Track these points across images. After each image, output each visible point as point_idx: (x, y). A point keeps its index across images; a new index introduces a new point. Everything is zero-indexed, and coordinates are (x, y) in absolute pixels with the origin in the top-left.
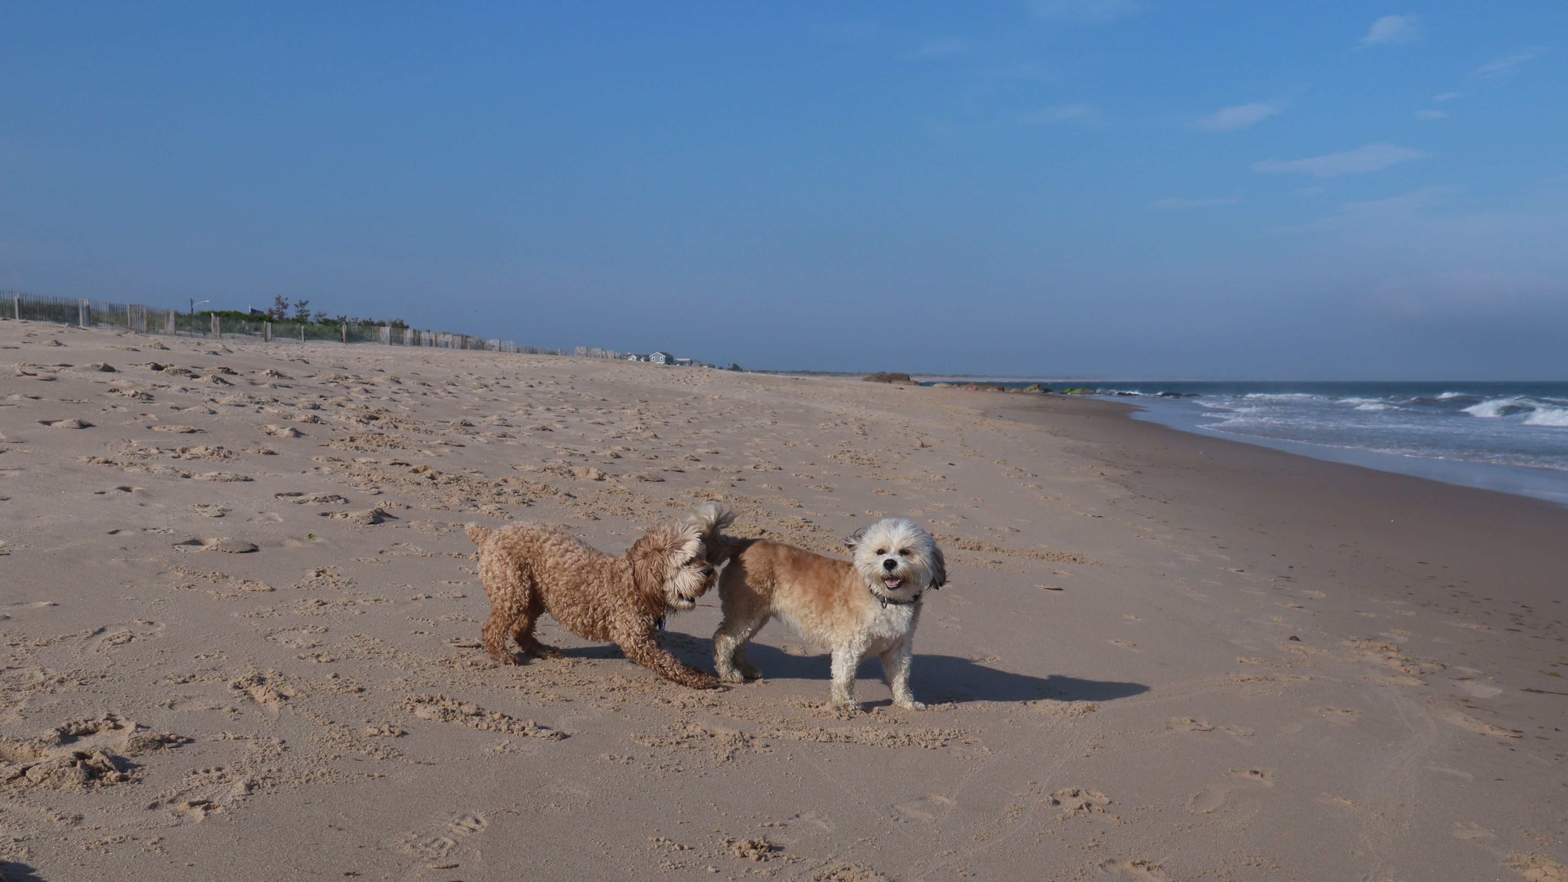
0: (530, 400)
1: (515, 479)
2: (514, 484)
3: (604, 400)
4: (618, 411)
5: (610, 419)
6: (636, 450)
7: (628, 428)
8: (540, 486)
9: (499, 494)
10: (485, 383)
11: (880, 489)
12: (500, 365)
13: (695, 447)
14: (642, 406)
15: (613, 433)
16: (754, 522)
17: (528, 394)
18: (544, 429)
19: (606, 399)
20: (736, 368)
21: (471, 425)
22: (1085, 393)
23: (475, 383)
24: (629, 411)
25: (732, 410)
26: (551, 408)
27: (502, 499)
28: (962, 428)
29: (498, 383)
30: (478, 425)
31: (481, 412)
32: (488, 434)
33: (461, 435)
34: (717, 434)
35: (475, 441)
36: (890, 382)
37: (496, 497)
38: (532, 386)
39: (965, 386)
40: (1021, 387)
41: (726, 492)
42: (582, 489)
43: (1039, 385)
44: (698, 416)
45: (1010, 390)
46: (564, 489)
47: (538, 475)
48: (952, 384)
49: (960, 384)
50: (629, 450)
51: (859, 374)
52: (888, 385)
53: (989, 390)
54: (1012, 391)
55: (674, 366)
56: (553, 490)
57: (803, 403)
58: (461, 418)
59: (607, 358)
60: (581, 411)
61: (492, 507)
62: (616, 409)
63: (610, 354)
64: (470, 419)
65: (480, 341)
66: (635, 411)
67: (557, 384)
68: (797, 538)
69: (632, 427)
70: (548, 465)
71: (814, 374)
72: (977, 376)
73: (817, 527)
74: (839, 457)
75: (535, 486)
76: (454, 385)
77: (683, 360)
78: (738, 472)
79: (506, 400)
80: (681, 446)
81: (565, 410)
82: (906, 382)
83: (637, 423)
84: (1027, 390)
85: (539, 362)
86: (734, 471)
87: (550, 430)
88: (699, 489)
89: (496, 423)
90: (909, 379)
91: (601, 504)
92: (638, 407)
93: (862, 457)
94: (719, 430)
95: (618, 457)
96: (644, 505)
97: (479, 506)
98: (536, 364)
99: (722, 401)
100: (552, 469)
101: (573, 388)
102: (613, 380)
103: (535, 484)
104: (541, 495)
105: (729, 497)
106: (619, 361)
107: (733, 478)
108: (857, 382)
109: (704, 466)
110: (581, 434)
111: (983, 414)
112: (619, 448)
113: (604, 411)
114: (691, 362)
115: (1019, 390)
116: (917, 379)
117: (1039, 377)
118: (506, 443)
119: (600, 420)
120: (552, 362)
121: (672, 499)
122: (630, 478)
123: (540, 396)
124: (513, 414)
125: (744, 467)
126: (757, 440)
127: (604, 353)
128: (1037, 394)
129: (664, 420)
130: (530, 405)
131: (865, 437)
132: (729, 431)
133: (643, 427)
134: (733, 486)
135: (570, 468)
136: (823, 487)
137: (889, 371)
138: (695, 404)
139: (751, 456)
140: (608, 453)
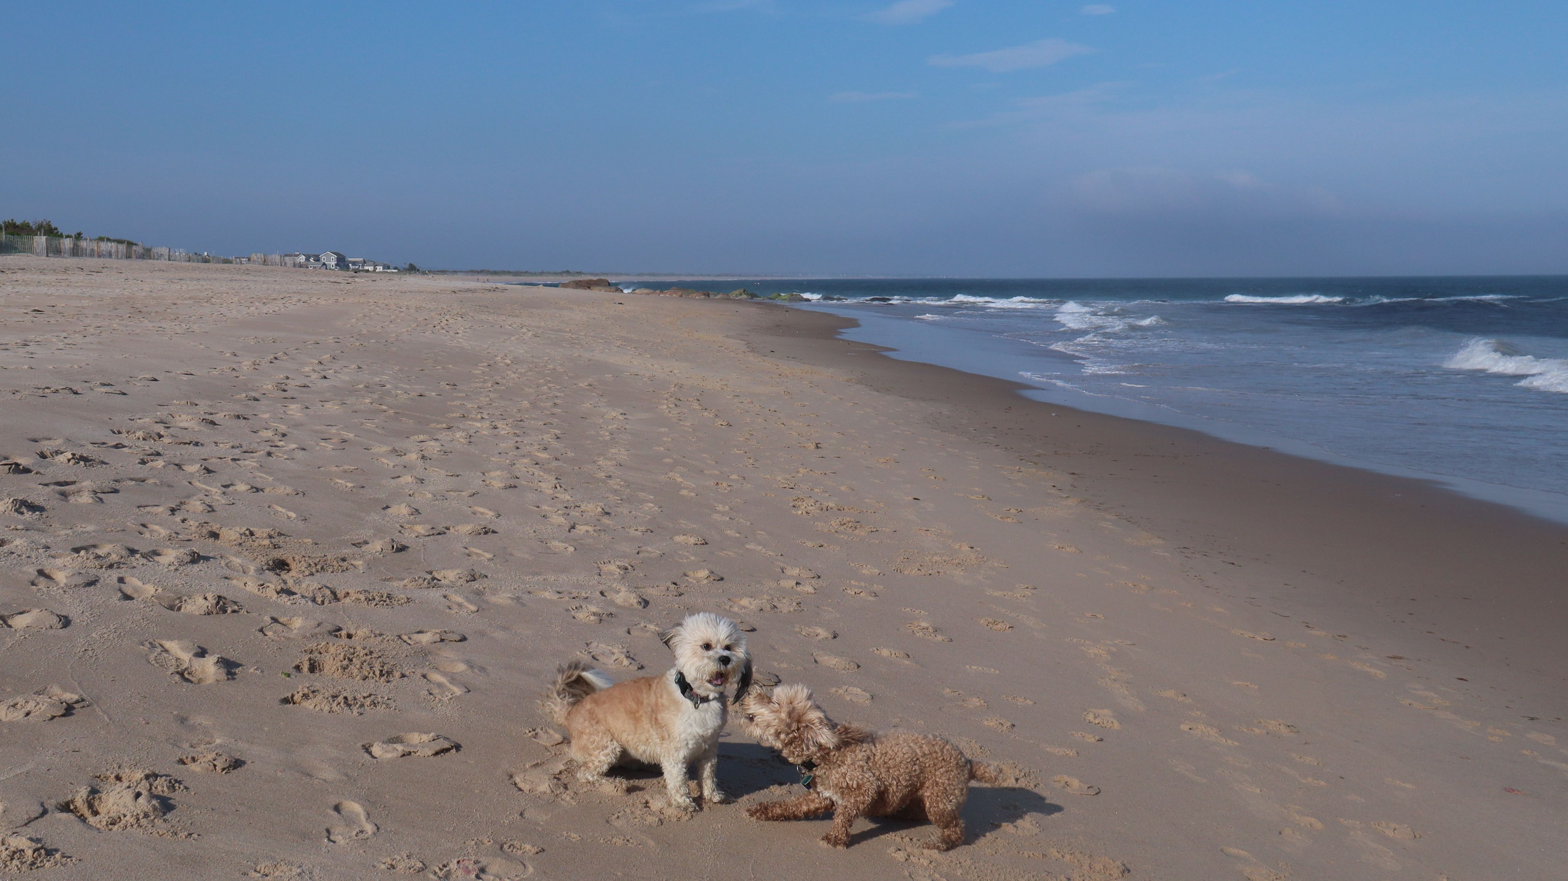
36: (587, 288)
45: (716, 296)
52: (588, 291)
65: (146, 248)
82: (606, 288)
84: (733, 294)
115: (726, 296)
128: (747, 301)
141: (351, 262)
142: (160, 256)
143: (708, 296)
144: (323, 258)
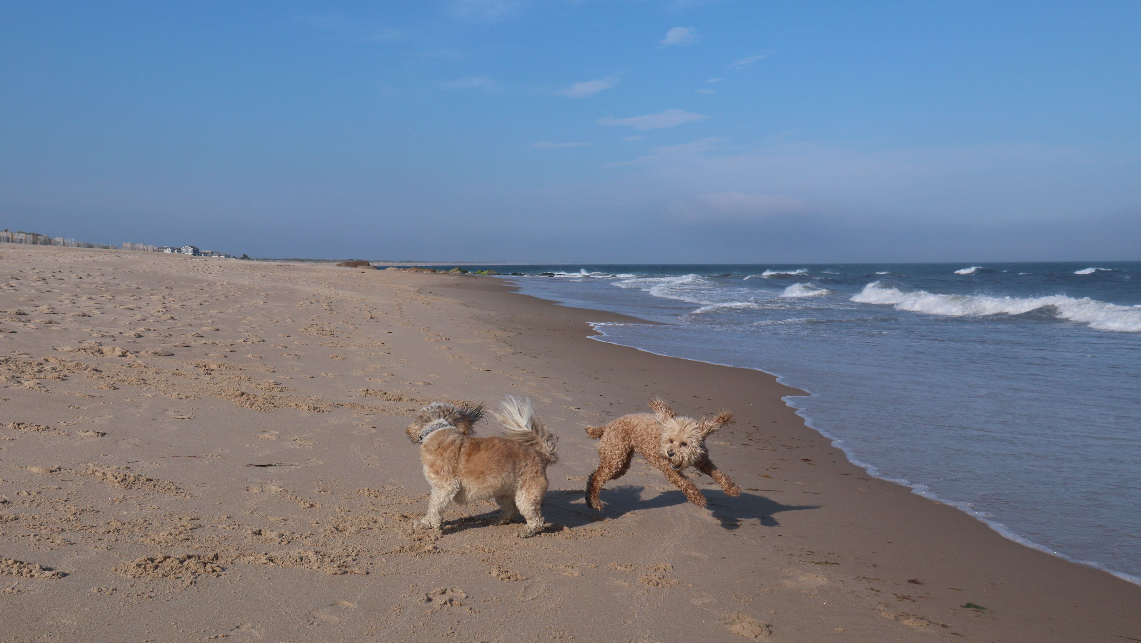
0: (78, 290)
1: (54, 359)
2: (53, 362)
3: (137, 288)
4: (147, 297)
5: (139, 305)
6: (155, 330)
7: (152, 312)
8: (74, 364)
9: (40, 371)
10: (44, 276)
11: (334, 356)
12: (61, 260)
13: (201, 325)
14: (165, 293)
15: (139, 316)
16: (238, 386)
17: (77, 285)
18: (84, 315)
19: (140, 287)
20: (245, 257)
21: (24, 314)
22: (491, 274)
23: (35, 277)
24: (156, 297)
25: (235, 293)
26: (93, 297)
27: (42, 375)
28: (402, 303)
29: (54, 276)
30: (30, 313)
31: (35, 303)
32: (38, 321)
33: (15, 323)
34: (222, 314)
35: (26, 328)
36: (356, 267)
37: (37, 374)
38: (81, 278)
39: (408, 270)
40: (447, 269)
41: (220, 363)
42: (107, 364)
43: (460, 268)
44: (208, 299)
45: (440, 271)
46: (93, 365)
47: (73, 354)
48: (399, 268)
49: (404, 268)
50: (150, 330)
51: (334, 261)
52: (354, 269)
53: (425, 272)
54: (441, 273)
55: (199, 257)
56: (84, 366)
57: (290, 286)
58: (16, 310)
59: (148, 251)
60: (119, 298)
61: (32, 383)
62: (146, 295)
63: (150, 248)
64: (24, 309)
65: (49, 238)
66: (160, 297)
67: (103, 275)
68: (268, 398)
69: (155, 311)
70: (82, 346)
71: (302, 260)
72: (417, 262)
73: (284, 388)
74: (309, 330)
75: (70, 364)
76: (17, 279)
77: (207, 251)
78: (231, 345)
79: (58, 291)
80: (191, 325)
81: (104, 298)
82: (367, 267)
83: (160, 308)
84: (451, 272)
85: (91, 257)
86: (228, 344)
87: (89, 316)
88: (199, 361)
89: (45, 312)
90: (369, 265)
91: (121, 376)
92: (164, 293)
93: (325, 329)
94: (223, 311)
95: (140, 336)
96: (155, 375)
97: (23, 382)
98: (88, 259)
99: (229, 286)
100: (85, 349)
101: (114, 278)
102: (148, 270)
103: (70, 361)
104: (73, 371)
105: (222, 367)
106: (156, 253)
107: (227, 350)
108: (332, 267)
109: (206, 342)
110: (113, 318)
111: (418, 291)
112: (142, 329)
113: (135, 297)
114: (213, 253)
115: (446, 272)
116: (376, 264)
117: (460, 262)
118: (52, 328)
119: (130, 306)
120: (101, 257)
121: (177, 370)
122: (147, 354)
123: (87, 286)
124: (61, 303)
125: (237, 341)
126: (249, 318)
127: (145, 247)
128: (458, 274)
129: (182, 304)
130: (76, 296)
131: (331, 312)
132: (230, 311)
133: (164, 310)
134: (226, 357)
135: (100, 348)
136: (293, 355)
137: (356, 258)
138: (207, 289)
139: (243, 332)
140: (132, 333)
141: (203, 253)
142: (57, 243)
143: (435, 272)
144: (183, 250)
